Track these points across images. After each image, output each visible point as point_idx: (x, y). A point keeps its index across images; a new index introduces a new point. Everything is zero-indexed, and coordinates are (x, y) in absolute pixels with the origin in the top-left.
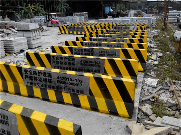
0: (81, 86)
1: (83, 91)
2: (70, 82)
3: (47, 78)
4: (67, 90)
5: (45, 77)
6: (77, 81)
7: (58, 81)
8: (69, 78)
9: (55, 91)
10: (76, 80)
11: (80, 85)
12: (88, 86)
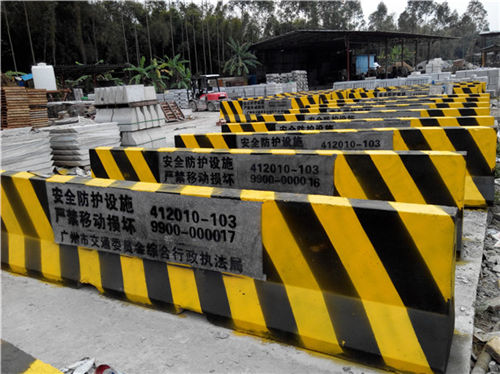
0: (231, 241)
1: (240, 261)
2: (194, 225)
3: (120, 214)
4: (185, 258)
5: (112, 213)
6: (218, 222)
7: (152, 223)
8: (191, 211)
9: (145, 260)
10: (213, 215)
11: (229, 236)
12: (256, 239)
